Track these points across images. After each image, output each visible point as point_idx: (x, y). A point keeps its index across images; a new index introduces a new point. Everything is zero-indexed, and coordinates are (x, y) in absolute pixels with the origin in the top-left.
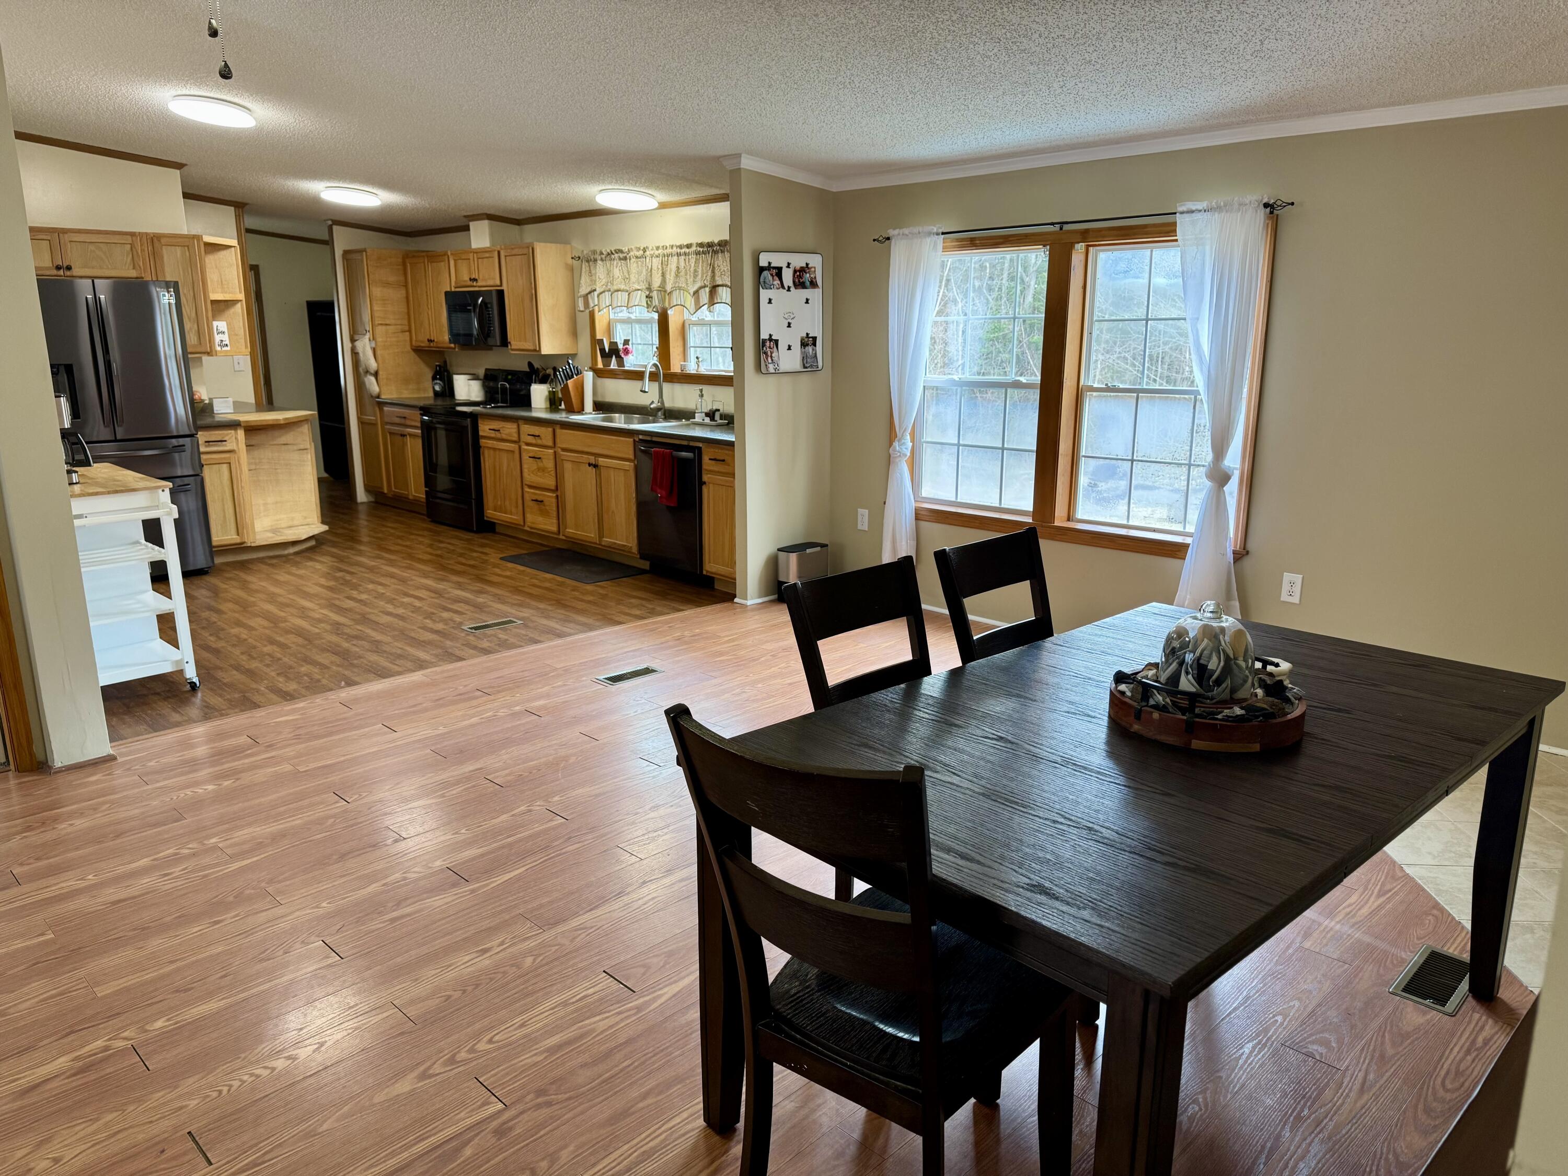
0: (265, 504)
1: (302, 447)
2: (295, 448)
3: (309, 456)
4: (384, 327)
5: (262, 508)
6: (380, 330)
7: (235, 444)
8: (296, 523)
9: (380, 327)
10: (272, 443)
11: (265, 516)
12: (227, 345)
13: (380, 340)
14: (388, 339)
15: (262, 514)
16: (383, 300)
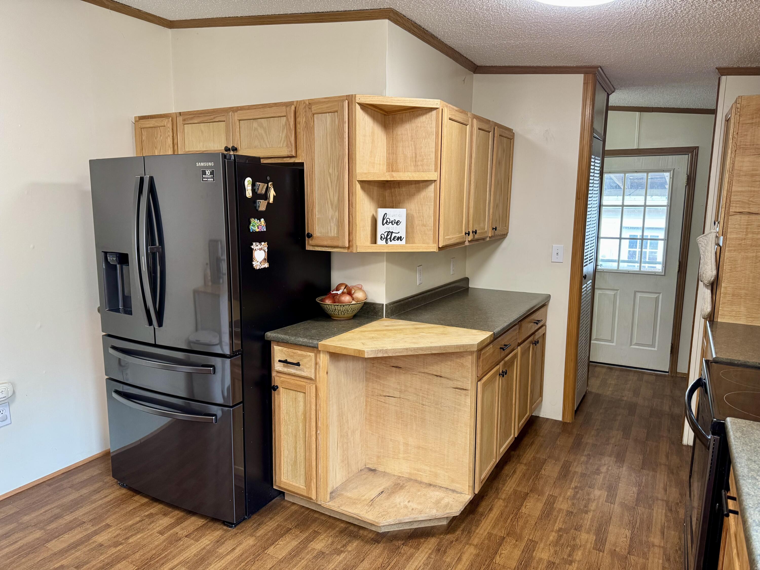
0: (406, 444)
1: (459, 385)
2: (451, 383)
3: (468, 401)
4: (745, 218)
5: (402, 448)
6: (734, 220)
7: (313, 371)
8: (439, 482)
9: (738, 217)
10: (422, 370)
11: (404, 458)
12: (400, 238)
13: (734, 236)
14: (750, 236)
15: (401, 455)
16: (753, 176)
